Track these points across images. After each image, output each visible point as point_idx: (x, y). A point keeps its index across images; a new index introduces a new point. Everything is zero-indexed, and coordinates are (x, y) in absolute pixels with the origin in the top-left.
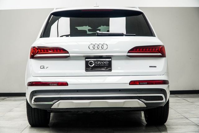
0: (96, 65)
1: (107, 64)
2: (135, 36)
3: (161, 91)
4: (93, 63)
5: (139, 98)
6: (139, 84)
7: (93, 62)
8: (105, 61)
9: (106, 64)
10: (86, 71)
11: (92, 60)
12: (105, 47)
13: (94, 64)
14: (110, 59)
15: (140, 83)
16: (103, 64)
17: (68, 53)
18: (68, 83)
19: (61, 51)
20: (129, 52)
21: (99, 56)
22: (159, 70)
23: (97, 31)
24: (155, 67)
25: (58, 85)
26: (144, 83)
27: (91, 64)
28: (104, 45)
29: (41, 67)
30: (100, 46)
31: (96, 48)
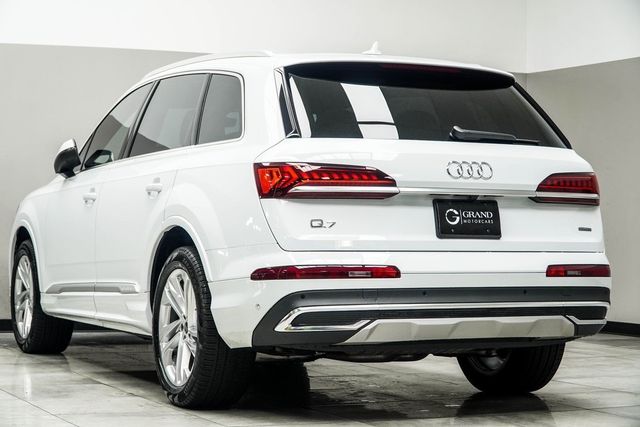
0: (465, 221)
1: (490, 219)
2: (536, 144)
4: (457, 215)
5: (565, 312)
6: (566, 275)
9: (487, 219)
10: (440, 238)
12: (486, 172)
13: (458, 218)
15: (569, 273)
16: (481, 219)
18: (401, 270)
19: (372, 179)
20: (540, 188)
21: (470, 196)
22: (596, 237)
23: (455, 127)
24: (589, 230)
25: (372, 274)
26: (576, 273)
27: (452, 217)
28: (484, 166)
29: (314, 224)
30: (475, 168)
31: (466, 174)
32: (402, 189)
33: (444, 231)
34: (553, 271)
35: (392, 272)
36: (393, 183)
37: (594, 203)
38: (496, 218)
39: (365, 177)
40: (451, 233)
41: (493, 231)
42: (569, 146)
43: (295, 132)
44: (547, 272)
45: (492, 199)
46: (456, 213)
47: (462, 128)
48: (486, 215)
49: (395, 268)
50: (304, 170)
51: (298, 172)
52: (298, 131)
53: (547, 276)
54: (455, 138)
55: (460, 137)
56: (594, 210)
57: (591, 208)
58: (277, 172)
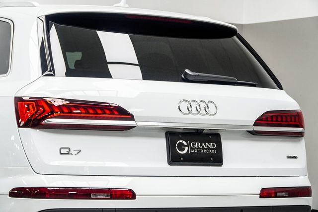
0: (193, 151)
1: (214, 149)
2: (254, 86)
4: (186, 146)
6: (276, 197)
9: (211, 149)
10: (170, 165)
11: (182, 139)
13: (187, 148)
15: (278, 194)
16: (206, 149)
18: (137, 193)
19: (113, 114)
20: (257, 123)
21: (198, 130)
22: (301, 164)
23: (187, 71)
24: (296, 157)
25: (111, 195)
26: (284, 194)
27: (181, 147)
28: (210, 104)
29: (63, 151)
30: (203, 105)
31: (194, 111)
32: (139, 123)
33: (174, 159)
34: (266, 193)
35: (129, 194)
36: (131, 117)
37: (300, 135)
38: (219, 148)
39: (108, 112)
40: (181, 161)
41: (216, 159)
42: (280, 88)
43: (50, 71)
44: (260, 194)
45: (216, 132)
46: (185, 144)
47: (192, 71)
48: (211, 145)
49: (131, 191)
50: (56, 104)
51: (51, 106)
52: (53, 69)
53: (260, 197)
54: (186, 80)
55: (190, 79)
56: (299, 140)
57: (297, 139)
58: (33, 106)
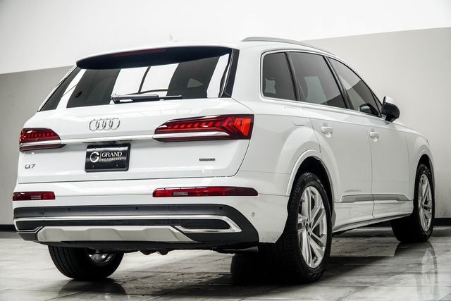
3: (221, 208)
4: (98, 156)
5: (172, 223)
7: (98, 154)
8: (116, 152)
9: (118, 157)
10: (87, 172)
11: (96, 151)
12: (116, 124)
14: (126, 148)
15: (175, 194)
17: (59, 138)
18: (56, 195)
24: (212, 159)
25: (42, 197)
26: (182, 194)
27: (94, 157)
28: (115, 120)
30: (108, 123)
40: (92, 168)
44: (154, 194)
48: (118, 154)
